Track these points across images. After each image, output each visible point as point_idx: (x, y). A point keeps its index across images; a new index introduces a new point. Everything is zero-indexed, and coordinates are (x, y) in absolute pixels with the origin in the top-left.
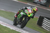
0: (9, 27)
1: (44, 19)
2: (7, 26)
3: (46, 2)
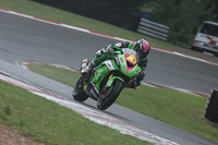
0: (115, 127)
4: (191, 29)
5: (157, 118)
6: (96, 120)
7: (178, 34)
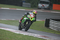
0: (22, 33)
1: (50, 21)
2: (20, 33)
3: (49, 6)
4: (37, 3)
5: (32, 29)
6: (16, 33)
7: (33, 5)
